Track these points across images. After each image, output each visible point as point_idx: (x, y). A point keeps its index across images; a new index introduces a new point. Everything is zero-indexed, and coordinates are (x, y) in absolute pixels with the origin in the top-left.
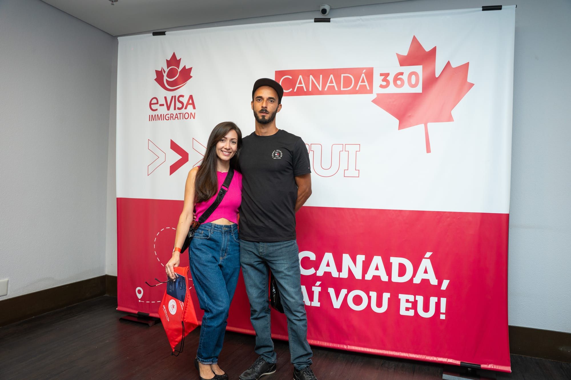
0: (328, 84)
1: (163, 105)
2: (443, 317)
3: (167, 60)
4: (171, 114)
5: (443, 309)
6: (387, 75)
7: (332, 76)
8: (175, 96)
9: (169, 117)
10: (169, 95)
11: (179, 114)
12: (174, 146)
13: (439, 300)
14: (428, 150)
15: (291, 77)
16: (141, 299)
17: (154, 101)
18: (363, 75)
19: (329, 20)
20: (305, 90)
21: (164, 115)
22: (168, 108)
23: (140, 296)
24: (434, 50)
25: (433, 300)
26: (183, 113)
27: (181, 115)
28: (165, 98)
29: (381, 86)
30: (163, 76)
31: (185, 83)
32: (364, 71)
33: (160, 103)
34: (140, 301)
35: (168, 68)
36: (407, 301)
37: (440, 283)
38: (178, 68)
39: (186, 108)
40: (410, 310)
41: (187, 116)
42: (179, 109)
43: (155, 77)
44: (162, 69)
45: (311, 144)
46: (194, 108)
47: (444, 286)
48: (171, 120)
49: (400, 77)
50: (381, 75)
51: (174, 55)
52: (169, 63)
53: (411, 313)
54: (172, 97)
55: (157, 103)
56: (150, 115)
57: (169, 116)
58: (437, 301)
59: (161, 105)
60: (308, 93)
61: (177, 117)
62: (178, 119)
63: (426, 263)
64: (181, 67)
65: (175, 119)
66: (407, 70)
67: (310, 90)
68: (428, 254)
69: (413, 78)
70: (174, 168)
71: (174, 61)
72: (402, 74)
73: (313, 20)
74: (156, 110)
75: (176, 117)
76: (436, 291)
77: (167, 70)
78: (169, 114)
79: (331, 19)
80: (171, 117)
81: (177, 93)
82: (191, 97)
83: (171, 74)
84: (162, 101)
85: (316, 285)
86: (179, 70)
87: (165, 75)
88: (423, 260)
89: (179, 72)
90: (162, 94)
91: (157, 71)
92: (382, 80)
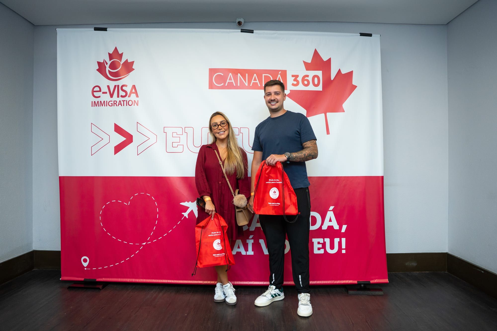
0: (253, 81)
1: (106, 93)
2: (344, 252)
3: (109, 53)
4: (114, 101)
5: (344, 246)
6: (297, 76)
7: (255, 75)
8: (118, 86)
9: (112, 104)
10: (112, 84)
11: (122, 101)
12: (118, 129)
13: (341, 240)
14: (328, 132)
15: (222, 74)
16: (87, 267)
17: (97, 89)
18: (279, 75)
19: (252, 31)
20: (235, 85)
21: (107, 101)
22: (112, 96)
23: (85, 264)
24: (330, 60)
25: (337, 240)
26: (127, 101)
27: (125, 102)
28: (108, 87)
29: (293, 85)
30: (105, 67)
31: (127, 74)
32: (280, 72)
33: (102, 91)
34: (86, 269)
35: (110, 60)
36: (319, 243)
37: (341, 228)
38: (121, 61)
39: (129, 96)
40: (321, 249)
41: (130, 103)
42: (122, 96)
43: (98, 68)
44: (104, 60)
45: (240, 128)
46: (137, 96)
47: (343, 230)
48: (114, 106)
49: (306, 78)
50: (293, 76)
51: (116, 50)
52: (111, 56)
53: (322, 251)
54: (115, 86)
55: (100, 91)
56: (92, 102)
57: (113, 102)
58: (339, 241)
59: (103, 93)
60: (237, 88)
61: (121, 104)
62: (122, 106)
63: (330, 214)
64: (123, 60)
65: (118, 106)
66: (311, 73)
67: (239, 85)
68: (332, 208)
69: (316, 79)
70: (118, 149)
71: (116, 55)
72: (307, 76)
73: (240, 31)
74: (99, 97)
75: (120, 103)
76: (338, 234)
77: (109, 62)
78: (112, 101)
79: (254, 31)
80: (115, 103)
81: (120, 83)
82: (134, 87)
83: (113, 66)
84: (105, 89)
85: (249, 238)
86: (122, 63)
87: (107, 66)
88: (328, 212)
89: (122, 64)
90: (104, 83)
91: (99, 63)
92: (293, 80)
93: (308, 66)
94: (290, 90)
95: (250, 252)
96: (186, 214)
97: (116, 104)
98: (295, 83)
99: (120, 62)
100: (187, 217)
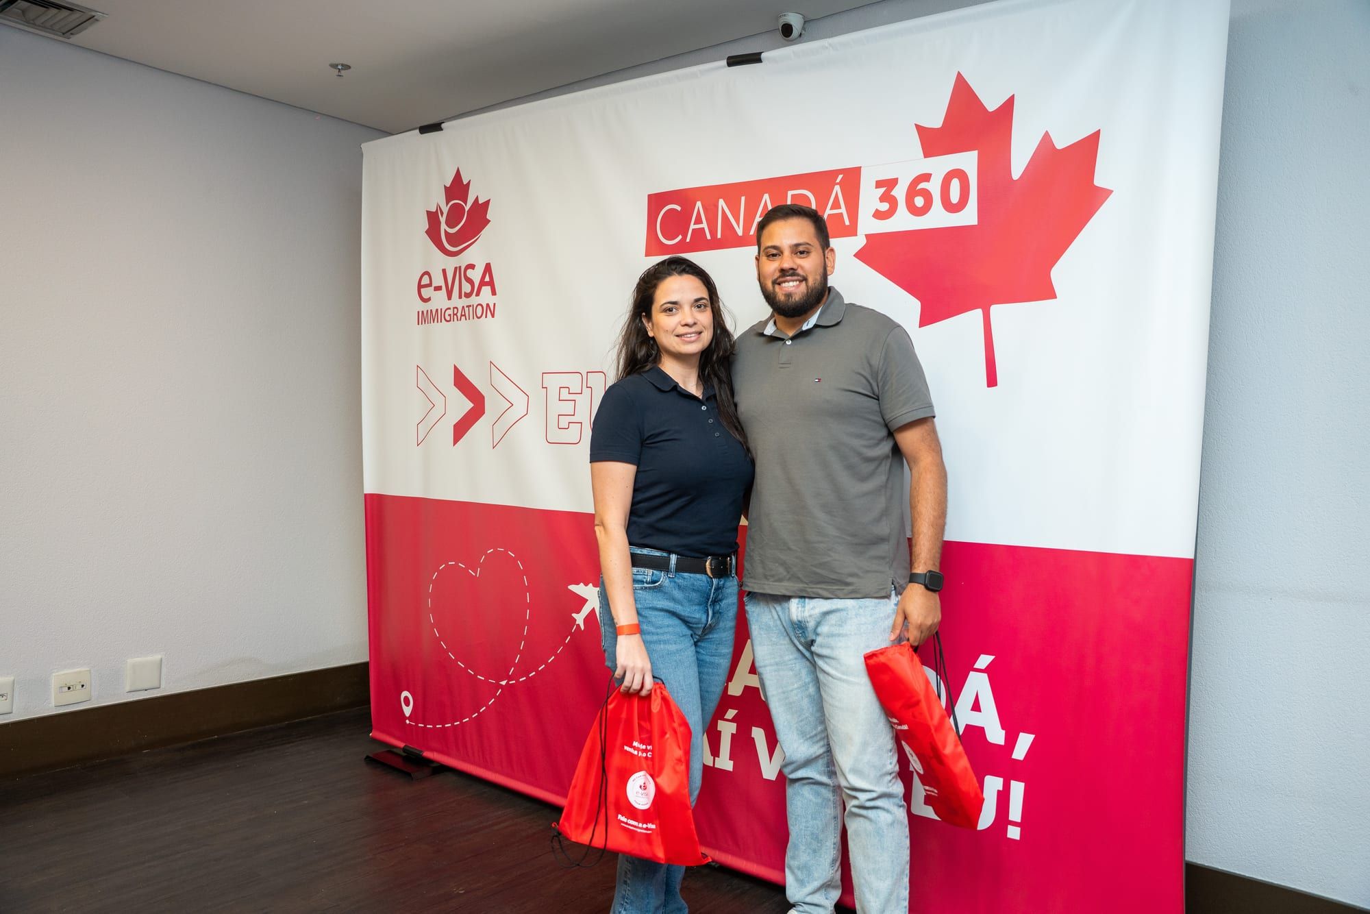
1: (438, 288)
2: (1014, 833)
3: (445, 186)
4: (454, 308)
5: (1015, 813)
8: (460, 267)
9: (450, 315)
10: (450, 263)
11: (467, 306)
12: (461, 382)
13: (1007, 787)
14: (992, 381)
15: (678, 208)
16: (410, 718)
17: (425, 280)
18: (837, 188)
19: (757, 57)
21: (441, 309)
22: (450, 295)
23: (407, 711)
25: (993, 785)
26: (473, 306)
27: (471, 308)
28: (445, 272)
29: (879, 215)
30: (439, 223)
31: (475, 237)
33: (434, 284)
34: (408, 722)
35: (447, 204)
37: (1011, 740)
38: (466, 203)
39: (478, 294)
41: (480, 311)
42: (467, 295)
43: (427, 226)
44: (438, 207)
46: (494, 293)
47: (1020, 752)
48: (454, 320)
49: (922, 185)
50: (879, 184)
51: (458, 175)
52: (449, 193)
54: (456, 268)
55: (430, 285)
56: (418, 312)
57: (451, 312)
58: (1001, 789)
59: (436, 288)
61: (465, 315)
62: (466, 319)
63: (978, 684)
65: (460, 320)
66: (941, 165)
68: (984, 661)
70: (461, 429)
71: (457, 188)
72: (926, 177)
73: (724, 62)
74: (429, 299)
75: (463, 313)
76: (1001, 762)
77: (445, 210)
78: (449, 309)
79: (763, 55)
81: (463, 260)
82: (488, 268)
83: (453, 217)
84: (438, 280)
85: (726, 717)
86: (467, 208)
87: (443, 220)
88: (972, 674)
89: (467, 212)
90: (439, 263)
91: (429, 213)
92: (880, 198)
93: (933, 142)
94: (868, 236)
95: (725, 762)
96: (580, 618)
97: (456, 314)
98: (885, 207)
99: (464, 205)
100: (582, 628)
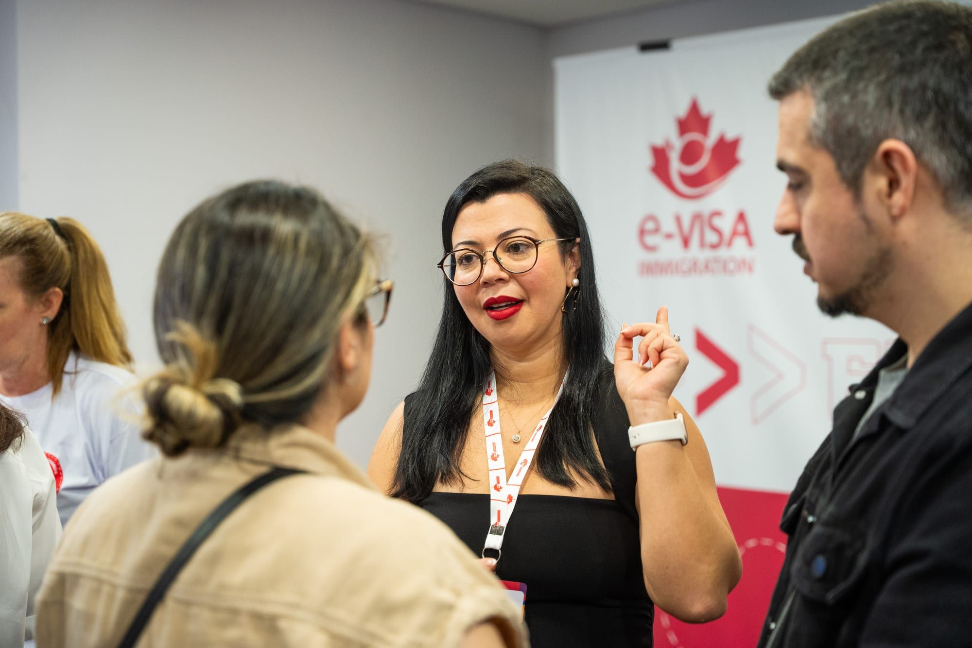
1: (669, 236)
3: (676, 116)
4: (693, 260)
8: (701, 214)
9: (687, 268)
10: (687, 209)
11: (712, 259)
12: (704, 345)
17: (650, 226)
21: (675, 261)
22: (686, 242)
26: (723, 259)
27: (719, 263)
28: (678, 219)
30: (669, 160)
31: (723, 178)
33: (664, 230)
35: (680, 139)
38: (707, 140)
39: (730, 244)
41: (731, 266)
42: (714, 247)
43: (652, 164)
44: (667, 141)
46: (750, 243)
51: (695, 107)
52: (683, 126)
54: (695, 214)
55: (657, 230)
56: (641, 262)
57: (689, 264)
61: (710, 269)
62: (711, 275)
64: (713, 137)
70: (705, 401)
71: (694, 121)
74: (656, 248)
75: (707, 267)
77: (678, 145)
78: (687, 260)
80: (694, 268)
81: (706, 205)
82: (741, 217)
83: (690, 154)
84: (669, 226)
86: (709, 145)
87: (674, 157)
89: (710, 149)
90: (668, 207)
91: (654, 148)
99: (704, 141)
